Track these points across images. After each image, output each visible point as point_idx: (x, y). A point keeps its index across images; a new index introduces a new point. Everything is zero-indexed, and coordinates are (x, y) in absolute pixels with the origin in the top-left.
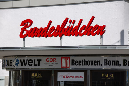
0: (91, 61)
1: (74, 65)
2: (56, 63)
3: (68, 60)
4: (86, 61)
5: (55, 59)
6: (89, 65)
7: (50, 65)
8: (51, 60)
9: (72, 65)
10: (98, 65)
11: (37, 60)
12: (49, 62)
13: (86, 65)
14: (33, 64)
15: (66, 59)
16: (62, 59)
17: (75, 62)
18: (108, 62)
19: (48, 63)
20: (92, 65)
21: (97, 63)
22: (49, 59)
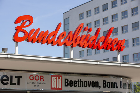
0: (88, 82)
1: (67, 86)
2: (44, 82)
3: (60, 79)
4: (82, 82)
5: (42, 77)
6: (86, 86)
7: (35, 85)
8: (37, 78)
9: (66, 86)
10: (96, 87)
11: (16, 77)
12: (34, 81)
13: (83, 86)
14: (9, 82)
15: (57, 78)
16: (53, 77)
17: (69, 82)
18: (107, 84)
19: (32, 81)
20: (89, 86)
21: (95, 85)
22: (34, 77)
